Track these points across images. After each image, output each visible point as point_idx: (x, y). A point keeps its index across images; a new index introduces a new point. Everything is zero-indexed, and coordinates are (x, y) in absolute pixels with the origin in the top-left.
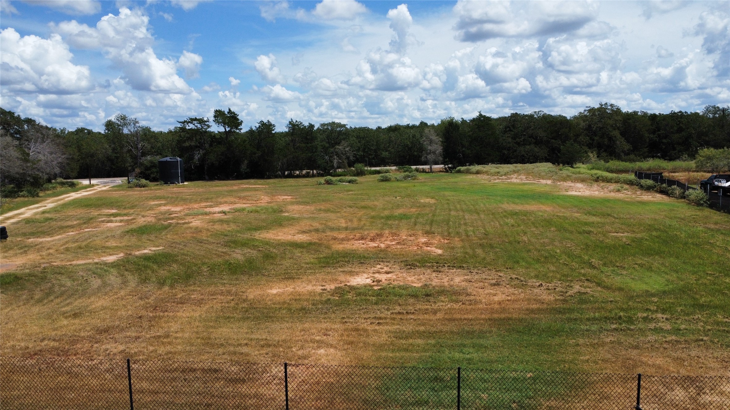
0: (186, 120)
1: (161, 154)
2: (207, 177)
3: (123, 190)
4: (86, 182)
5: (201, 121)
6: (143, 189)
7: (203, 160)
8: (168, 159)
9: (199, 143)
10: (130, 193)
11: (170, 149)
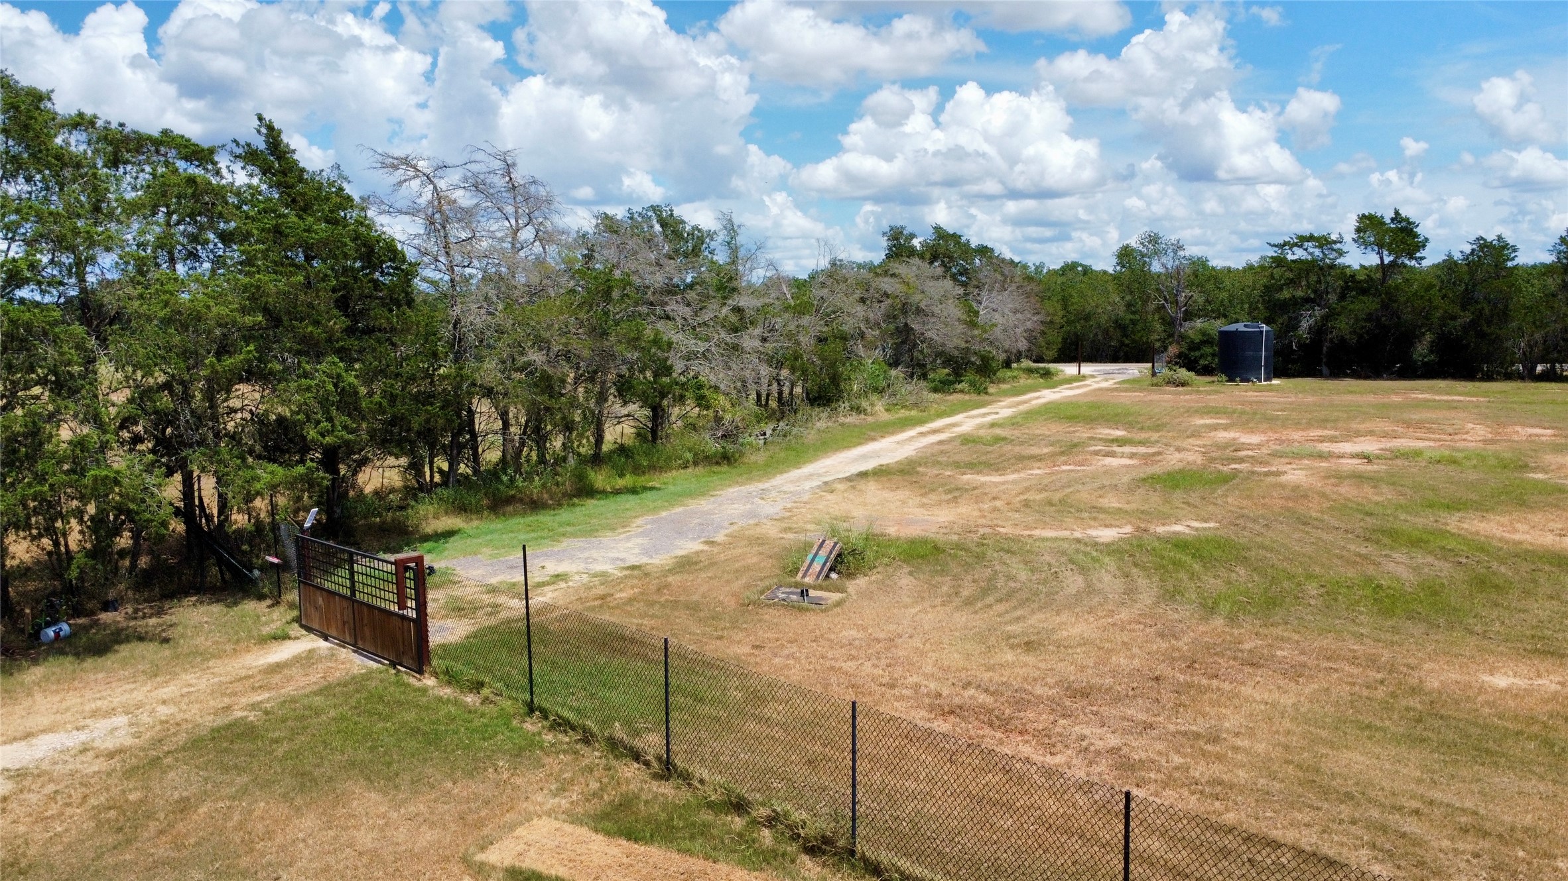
0: (1287, 239)
1: (1225, 316)
2: (1325, 370)
3: (1140, 390)
4: (1070, 369)
5: (1324, 242)
6: (1180, 389)
7: (1319, 331)
8: (1240, 327)
9: (1315, 291)
10: (1155, 397)
11: (1246, 306)
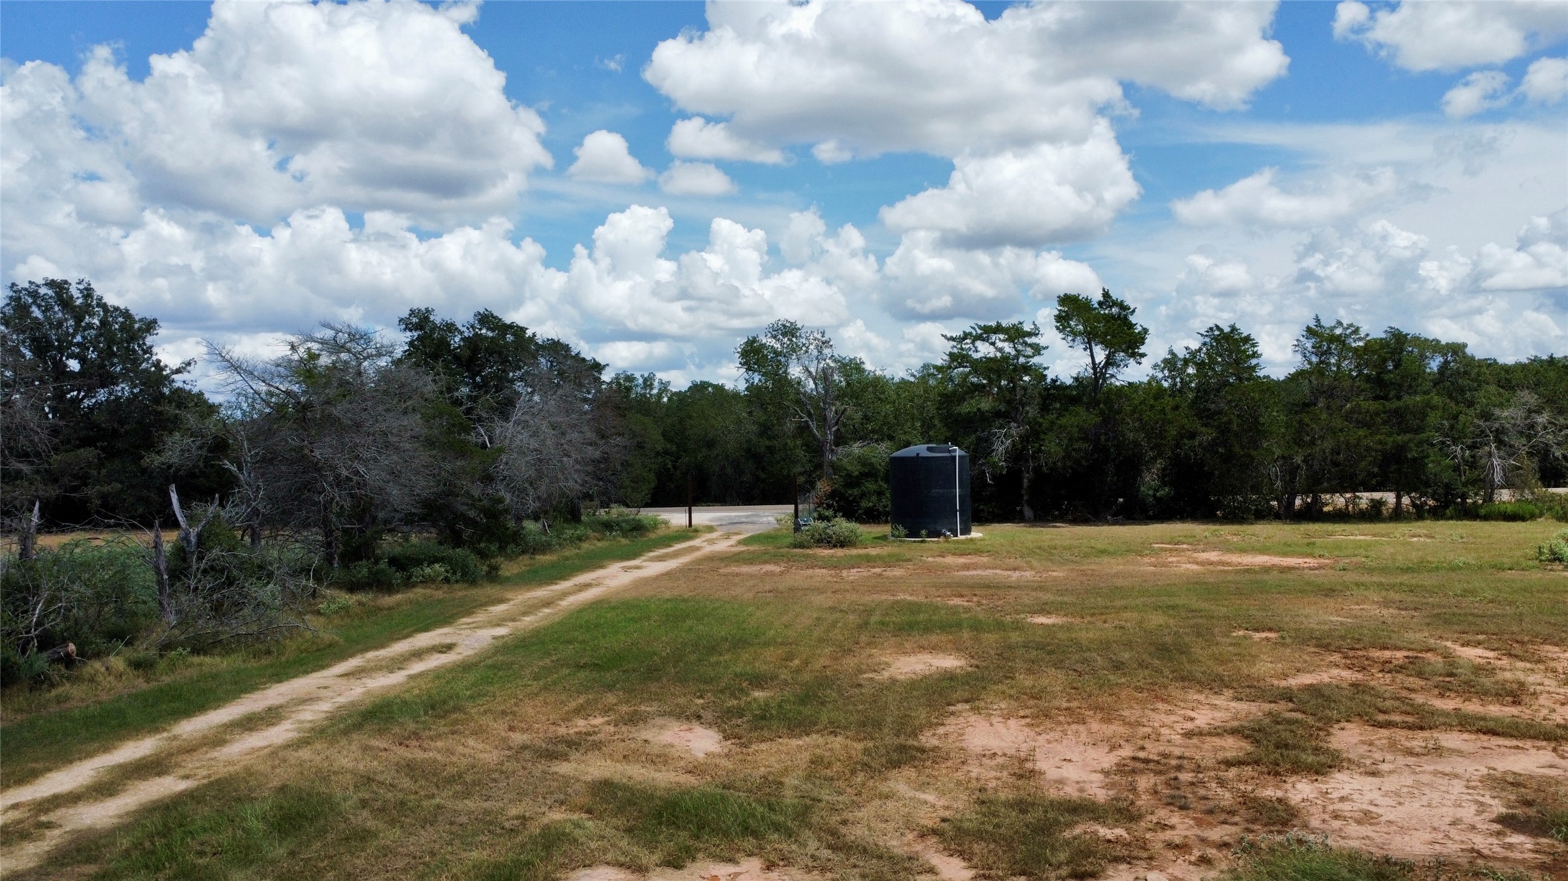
0: (968, 330)
1: (891, 438)
2: (1028, 512)
5: (1015, 334)
8: (920, 449)
9: (1009, 402)
